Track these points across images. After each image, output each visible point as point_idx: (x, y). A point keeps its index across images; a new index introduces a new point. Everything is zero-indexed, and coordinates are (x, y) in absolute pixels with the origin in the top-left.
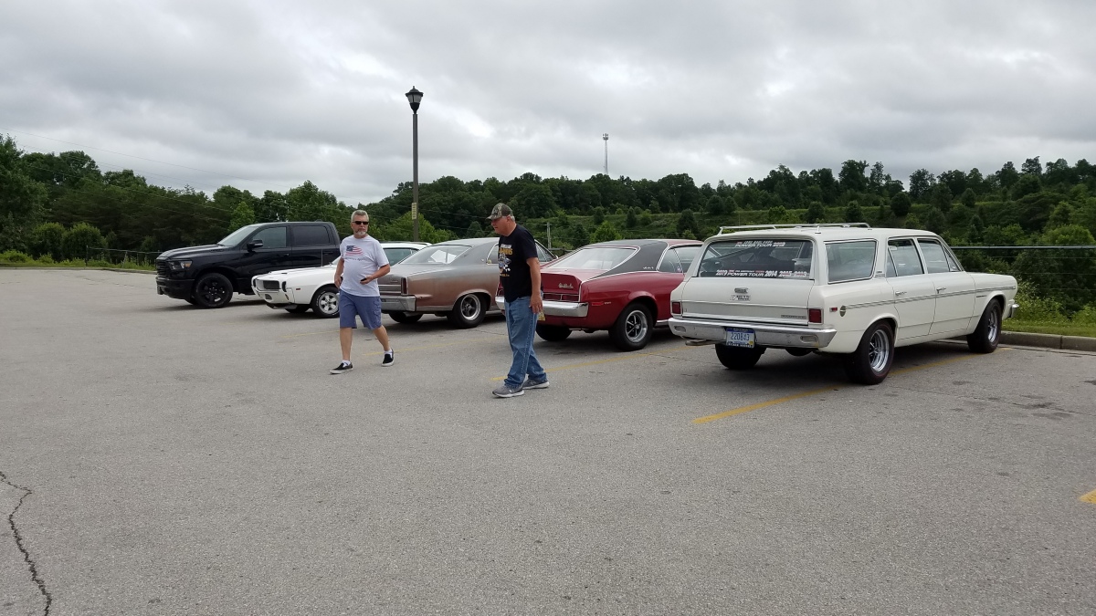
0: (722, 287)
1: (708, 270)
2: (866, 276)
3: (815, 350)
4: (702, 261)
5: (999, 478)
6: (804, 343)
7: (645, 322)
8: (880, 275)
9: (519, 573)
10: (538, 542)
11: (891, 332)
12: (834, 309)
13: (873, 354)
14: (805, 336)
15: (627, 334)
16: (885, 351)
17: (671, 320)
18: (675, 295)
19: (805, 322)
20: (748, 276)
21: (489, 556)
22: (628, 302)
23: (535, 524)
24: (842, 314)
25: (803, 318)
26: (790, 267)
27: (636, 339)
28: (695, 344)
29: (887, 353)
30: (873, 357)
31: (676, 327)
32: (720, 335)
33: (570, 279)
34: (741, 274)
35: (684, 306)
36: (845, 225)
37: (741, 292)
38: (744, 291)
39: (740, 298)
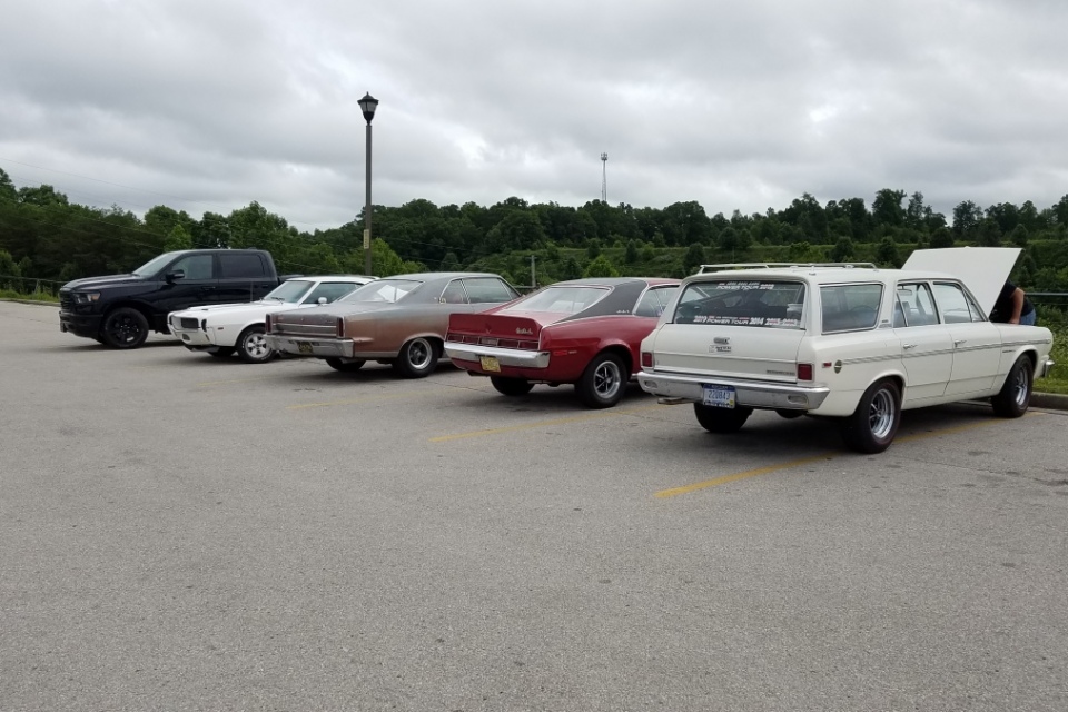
0: (701, 335)
1: (686, 314)
2: (868, 325)
3: (804, 412)
4: (679, 305)
5: (1002, 570)
6: (792, 404)
7: (618, 375)
8: (885, 325)
9: (407, 681)
10: (441, 640)
11: (897, 392)
12: (827, 365)
13: (875, 418)
14: (792, 396)
15: (596, 388)
16: (889, 414)
17: (641, 373)
18: (646, 345)
19: (794, 379)
20: (730, 324)
21: (377, 658)
22: (596, 351)
23: (441, 618)
24: (837, 370)
25: (792, 374)
26: (781, 313)
27: (607, 395)
28: (669, 403)
29: (892, 417)
30: (876, 422)
31: (646, 383)
32: (697, 392)
33: (529, 324)
34: (723, 321)
35: (656, 358)
36: (847, 264)
37: (721, 343)
38: (724, 341)
39: (719, 349)
